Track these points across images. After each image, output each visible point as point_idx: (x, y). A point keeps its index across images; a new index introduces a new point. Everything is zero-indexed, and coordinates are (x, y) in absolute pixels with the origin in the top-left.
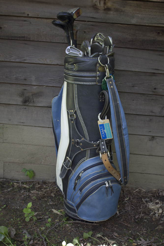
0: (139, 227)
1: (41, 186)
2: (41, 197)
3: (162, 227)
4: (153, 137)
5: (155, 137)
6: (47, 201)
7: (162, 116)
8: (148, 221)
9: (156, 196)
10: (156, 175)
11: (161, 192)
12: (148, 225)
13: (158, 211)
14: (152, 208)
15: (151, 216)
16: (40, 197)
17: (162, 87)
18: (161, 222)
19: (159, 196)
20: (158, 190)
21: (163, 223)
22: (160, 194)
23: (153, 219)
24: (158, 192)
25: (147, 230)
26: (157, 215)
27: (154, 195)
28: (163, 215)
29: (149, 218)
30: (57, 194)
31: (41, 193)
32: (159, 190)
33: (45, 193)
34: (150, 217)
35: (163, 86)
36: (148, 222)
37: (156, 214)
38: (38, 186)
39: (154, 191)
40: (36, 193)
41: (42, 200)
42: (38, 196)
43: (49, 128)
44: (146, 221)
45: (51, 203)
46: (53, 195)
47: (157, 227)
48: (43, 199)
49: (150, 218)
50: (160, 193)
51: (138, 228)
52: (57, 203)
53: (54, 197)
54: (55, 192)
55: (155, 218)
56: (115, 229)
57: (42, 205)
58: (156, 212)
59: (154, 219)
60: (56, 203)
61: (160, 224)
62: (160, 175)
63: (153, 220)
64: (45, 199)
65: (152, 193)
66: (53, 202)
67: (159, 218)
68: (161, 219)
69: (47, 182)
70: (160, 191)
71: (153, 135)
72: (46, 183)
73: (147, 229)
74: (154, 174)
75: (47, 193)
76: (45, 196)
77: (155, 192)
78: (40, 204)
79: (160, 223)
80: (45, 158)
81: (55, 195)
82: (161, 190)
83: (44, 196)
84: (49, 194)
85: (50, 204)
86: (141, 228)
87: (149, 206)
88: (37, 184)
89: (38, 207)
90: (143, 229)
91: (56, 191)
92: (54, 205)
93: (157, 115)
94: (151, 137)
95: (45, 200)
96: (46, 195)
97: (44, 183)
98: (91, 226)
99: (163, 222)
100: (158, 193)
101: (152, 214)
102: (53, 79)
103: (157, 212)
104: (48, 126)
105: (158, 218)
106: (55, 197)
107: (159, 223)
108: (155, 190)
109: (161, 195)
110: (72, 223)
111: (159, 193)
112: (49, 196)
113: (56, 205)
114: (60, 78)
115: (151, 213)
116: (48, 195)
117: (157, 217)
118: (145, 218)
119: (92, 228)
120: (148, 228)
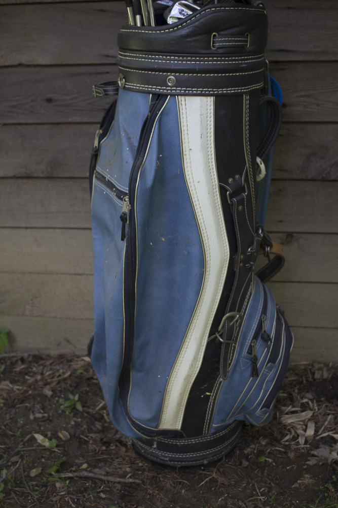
0: (248, 484)
1: (26, 369)
2: (18, 399)
3: (311, 478)
4: (290, 235)
5: (295, 235)
6: (29, 410)
7: (309, 178)
8: (274, 462)
9: (305, 382)
10: (305, 327)
11: (320, 369)
12: (273, 475)
13: (305, 430)
14: (290, 421)
15: (287, 443)
16: (15, 400)
17: (302, 99)
18: (312, 462)
19: (314, 380)
20: (313, 366)
21: (315, 465)
22: (317, 376)
23: (289, 455)
24: (313, 371)
25: (269, 492)
26: (303, 441)
27: (300, 380)
28: (318, 438)
29: (280, 452)
30: (60, 389)
31: (18, 390)
32: (315, 364)
33: (29, 389)
34: (282, 448)
35: (304, 96)
36: (274, 464)
37: (300, 438)
38: (20, 367)
39: (303, 367)
40: (8, 388)
41: (18, 408)
42: (10, 396)
43: (27, 228)
44: (270, 460)
45: (39, 415)
46: (48, 392)
47: (299, 482)
48: (21, 404)
49: (283, 450)
50: (316, 372)
51: (245, 487)
52: (53, 415)
53: (49, 396)
54: (54, 384)
55: (296, 450)
56: (183, 491)
57: (16, 422)
58: (300, 432)
59: (292, 455)
60: (51, 415)
61: (309, 470)
62: (315, 328)
63: (289, 457)
64: (27, 404)
65: (297, 374)
66: (45, 413)
67: (306, 447)
68: (313, 452)
69: (44, 357)
70: (317, 366)
71: (290, 229)
72: (42, 359)
73: (270, 489)
74: (301, 327)
75: (34, 388)
76: (30, 395)
77: (305, 370)
78: (10, 419)
79: (308, 465)
80: (32, 300)
81: (52, 391)
82: (320, 365)
83: (27, 394)
84: (40, 389)
85: (35, 418)
86: (253, 485)
87: (282, 418)
88: (20, 363)
89: (5, 426)
90: (259, 489)
91: (57, 382)
92: (44, 421)
93: (295, 177)
94: (285, 235)
95: (27, 407)
96: (30, 392)
97: (38, 359)
98: (119, 487)
99: (315, 462)
100: (311, 371)
101: (287, 438)
102: (15, 104)
103: (303, 432)
104: (24, 225)
105: (303, 448)
106: (52, 396)
107: (305, 467)
108: (305, 365)
109: (317, 379)
110: (70, 478)
111: (313, 374)
112: (39, 395)
113: (51, 421)
114: (32, 101)
115: (287, 434)
116: (36, 392)
117: (302, 446)
118: (269, 453)
119: (120, 491)
120: (273, 485)
